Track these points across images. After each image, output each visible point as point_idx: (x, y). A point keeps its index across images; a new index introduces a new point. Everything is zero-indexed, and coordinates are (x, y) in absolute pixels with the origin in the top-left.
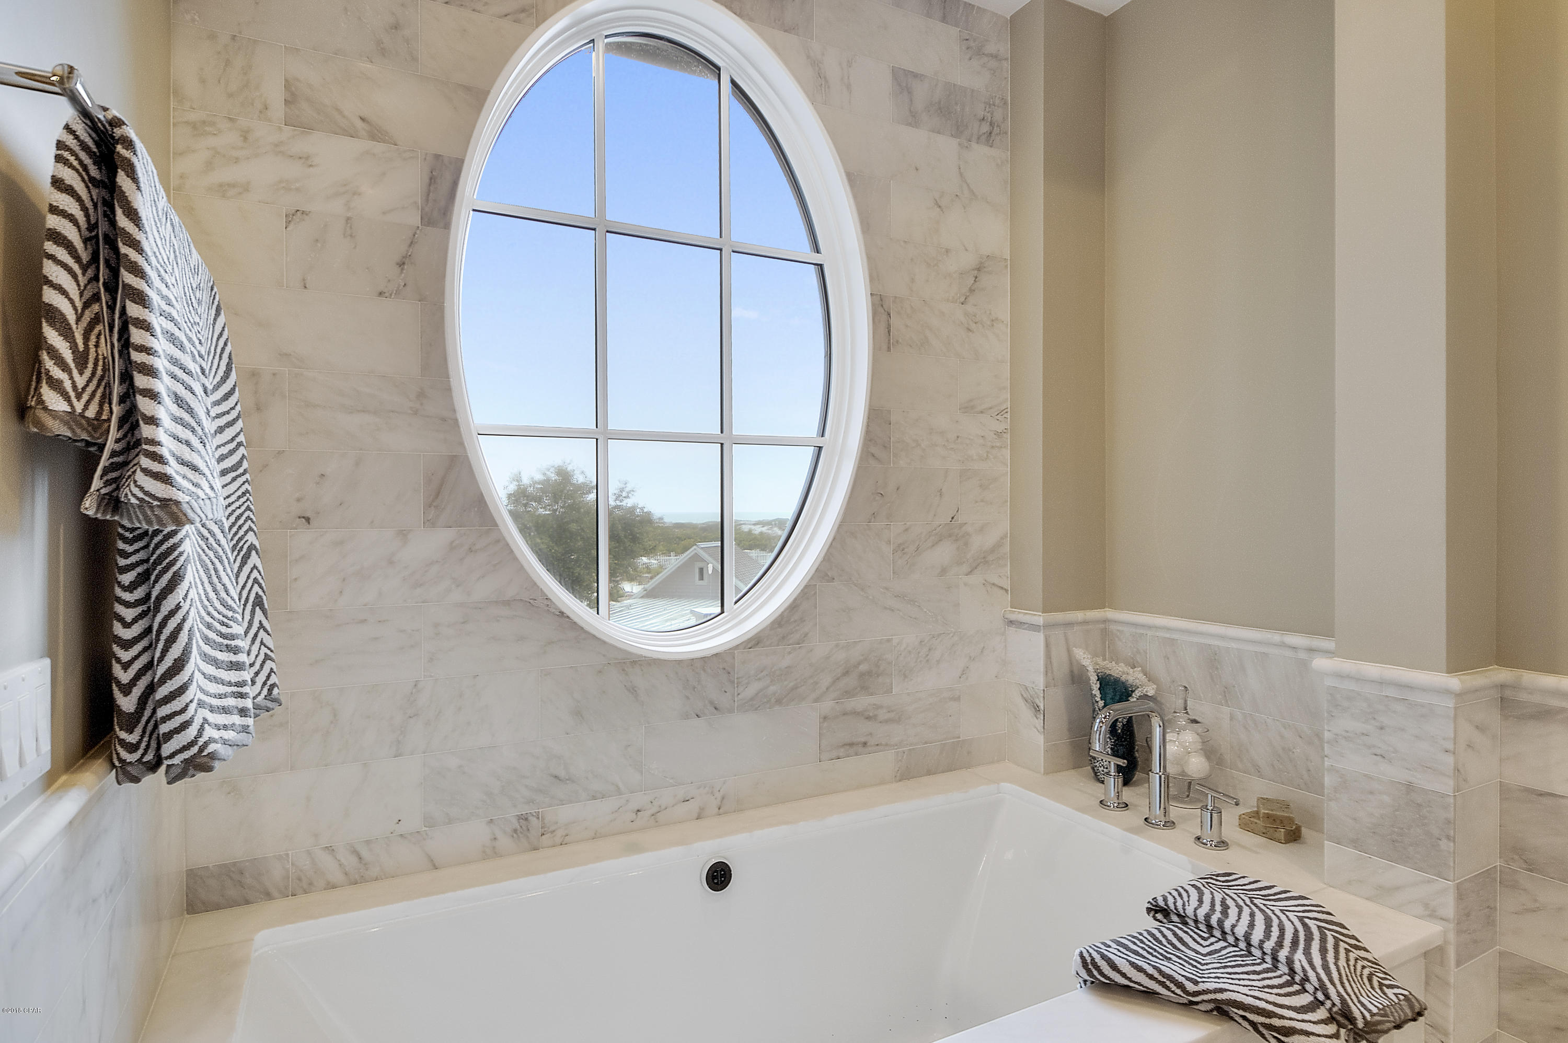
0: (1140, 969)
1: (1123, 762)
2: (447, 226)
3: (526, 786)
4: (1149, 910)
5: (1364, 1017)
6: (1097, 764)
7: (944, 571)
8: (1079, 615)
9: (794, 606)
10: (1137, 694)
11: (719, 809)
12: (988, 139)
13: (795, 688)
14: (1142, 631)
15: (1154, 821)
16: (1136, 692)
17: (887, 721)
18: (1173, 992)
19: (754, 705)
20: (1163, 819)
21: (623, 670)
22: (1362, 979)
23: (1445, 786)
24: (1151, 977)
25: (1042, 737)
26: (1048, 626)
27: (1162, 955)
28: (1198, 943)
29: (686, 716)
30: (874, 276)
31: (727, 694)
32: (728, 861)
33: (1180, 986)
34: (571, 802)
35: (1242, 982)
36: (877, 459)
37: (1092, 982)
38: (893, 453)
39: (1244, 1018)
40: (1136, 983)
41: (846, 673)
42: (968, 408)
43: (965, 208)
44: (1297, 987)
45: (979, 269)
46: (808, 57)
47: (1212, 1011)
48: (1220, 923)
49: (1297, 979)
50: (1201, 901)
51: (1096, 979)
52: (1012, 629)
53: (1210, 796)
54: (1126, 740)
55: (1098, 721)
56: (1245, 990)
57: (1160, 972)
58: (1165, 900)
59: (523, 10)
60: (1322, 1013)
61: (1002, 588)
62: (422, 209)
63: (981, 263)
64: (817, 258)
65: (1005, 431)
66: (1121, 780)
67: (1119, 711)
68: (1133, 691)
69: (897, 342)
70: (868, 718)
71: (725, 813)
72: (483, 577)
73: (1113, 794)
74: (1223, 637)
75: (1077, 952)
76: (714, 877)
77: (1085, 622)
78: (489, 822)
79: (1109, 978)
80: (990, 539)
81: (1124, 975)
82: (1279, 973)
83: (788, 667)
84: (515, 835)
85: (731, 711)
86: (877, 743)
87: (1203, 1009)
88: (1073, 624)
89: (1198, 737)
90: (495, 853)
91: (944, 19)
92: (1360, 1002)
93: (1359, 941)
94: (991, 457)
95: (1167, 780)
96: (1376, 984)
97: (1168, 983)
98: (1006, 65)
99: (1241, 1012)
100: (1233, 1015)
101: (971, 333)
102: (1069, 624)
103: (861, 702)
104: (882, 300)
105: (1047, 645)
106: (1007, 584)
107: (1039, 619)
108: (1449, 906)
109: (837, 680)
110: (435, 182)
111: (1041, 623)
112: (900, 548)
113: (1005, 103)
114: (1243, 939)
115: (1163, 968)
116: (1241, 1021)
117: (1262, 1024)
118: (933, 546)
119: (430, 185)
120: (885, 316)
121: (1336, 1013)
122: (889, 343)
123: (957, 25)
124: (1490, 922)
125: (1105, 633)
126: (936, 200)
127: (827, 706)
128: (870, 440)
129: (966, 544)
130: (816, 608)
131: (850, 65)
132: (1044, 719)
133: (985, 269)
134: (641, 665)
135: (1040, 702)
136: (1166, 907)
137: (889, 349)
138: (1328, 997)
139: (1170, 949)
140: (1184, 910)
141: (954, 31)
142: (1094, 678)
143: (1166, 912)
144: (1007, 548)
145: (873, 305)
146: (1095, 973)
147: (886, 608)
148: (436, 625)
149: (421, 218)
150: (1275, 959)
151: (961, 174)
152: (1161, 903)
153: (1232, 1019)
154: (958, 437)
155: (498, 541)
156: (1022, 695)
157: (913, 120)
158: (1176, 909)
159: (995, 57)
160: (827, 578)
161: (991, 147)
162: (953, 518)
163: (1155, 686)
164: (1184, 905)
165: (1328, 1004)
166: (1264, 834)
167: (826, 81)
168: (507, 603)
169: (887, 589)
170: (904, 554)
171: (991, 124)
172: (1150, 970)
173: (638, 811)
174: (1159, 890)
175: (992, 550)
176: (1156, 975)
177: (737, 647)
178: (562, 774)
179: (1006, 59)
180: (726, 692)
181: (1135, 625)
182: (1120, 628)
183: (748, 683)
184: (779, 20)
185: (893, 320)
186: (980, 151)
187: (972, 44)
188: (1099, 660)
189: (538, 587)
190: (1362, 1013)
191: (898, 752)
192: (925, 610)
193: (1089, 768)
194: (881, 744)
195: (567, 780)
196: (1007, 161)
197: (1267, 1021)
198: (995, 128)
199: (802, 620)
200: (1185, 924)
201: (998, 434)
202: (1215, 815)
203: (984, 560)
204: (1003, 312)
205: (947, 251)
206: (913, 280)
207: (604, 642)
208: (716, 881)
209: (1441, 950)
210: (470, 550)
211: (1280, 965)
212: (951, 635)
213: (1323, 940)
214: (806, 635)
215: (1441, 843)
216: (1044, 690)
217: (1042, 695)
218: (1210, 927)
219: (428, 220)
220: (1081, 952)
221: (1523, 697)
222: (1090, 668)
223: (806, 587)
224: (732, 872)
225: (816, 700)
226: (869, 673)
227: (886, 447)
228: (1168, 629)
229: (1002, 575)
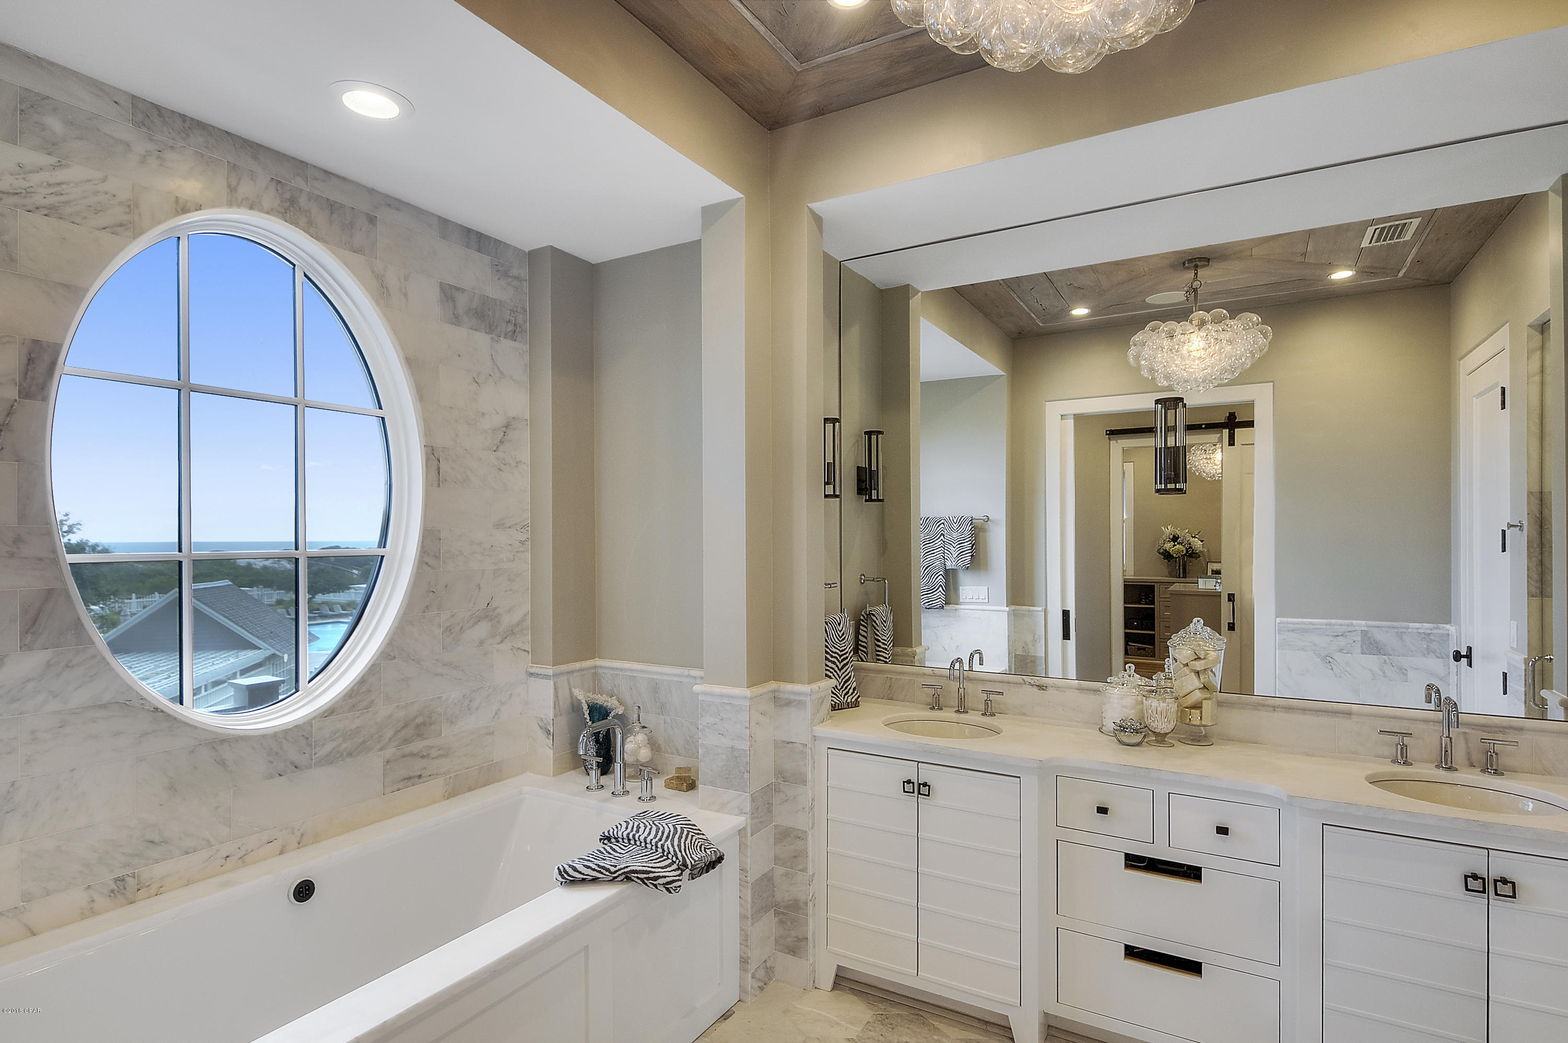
0: (588, 867)
1: (600, 760)
2: (45, 399)
3: (123, 854)
4: (601, 840)
5: (691, 863)
6: (587, 764)
7: (481, 643)
8: (577, 665)
9: (362, 681)
10: (612, 714)
11: (299, 843)
12: (513, 336)
13: (364, 742)
14: (615, 672)
15: (617, 793)
16: (612, 713)
17: (437, 757)
18: (605, 875)
19: (329, 760)
20: (622, 790)
21: (214, 748)
22: (696, 848)
23: (745, 746)
24: (594, 870)
25: (552, 751)
26: (556, 675)
27: (601, 858)
28: (622, 849)
29: (271, 777)
30: (428, 431)
31: (306, 755)
32: (311, 878)
33: (608, 870)
34: (165, 859)
35: (638, 861)
36: (430, 566)
37: (566, 882)
38: (443, 561)
39: (638, 878)
40: (586, 875)
41: (405, 726)
42: (499, 525)
43: (496, 384)
44: (665, 858)
45: (507, 427)
46: (373, 272)
47: (624, 879)
48: (634, 835)
49: (665, 854)
50: (627, 828)
51: (568, 879)
52: (532, 679)
53: (646, 771)
54: (605, 745)
55: (582, 736)
56: (639, 864)
57: (599, 866)
58: (609, 832)
59: (121, 225)
60: (675, 867)
61: (525, 650)
62: (20, 385)
63: (508, 422)
64: (380, 413)
65: (527, 540)
66: (599, 771)
67: (601, 726)
68: (610, 713)
69: (445, 480)
70: (423, 757)
71: (305, 846)
72: (80, 687)
73: (594, 781)
74: (660, 674)
75: (557, 867)
76: (300, 892)
77: (581, 670)
78: (87, 888)
79: (573, 877)
80: (517, 616)
81: (580, 873)
82: (657, 853)
83: (358, 728)
84: (112, 895)
85: (309, 767)
86: (430, 774)
87: (619, 880)
88: (573, 672)
89: (645, 736)
90: (93, 912)
91: (479, 250)
92: (691, 857)
93: (701, 831)
94: (517, 559)
95: (625, 765)
96: (703, 849)
97: (602, 871)
98: (526, 285)
99: (636, 875)
100: (633, 878)
101: (501, 472)
102: (572, 672)
103: (417, 746)
104: (433, 450)
105: (556, 688)
106: (528, 647)
107: (550, 671)
108: (748, 807)
109: (396, 733)
110: (33, 362)
111: (551, 674)
112: (449, 630)
113: (525, 311)
114: (643, 841)
115: (600, 864)
116: (635, 879)
117: (645, 878)
118: (473, 626)
119: (28, 365)
120: (436, 462)
121: (680, 865)
122: (439, 481)
123: (489, 255)
124: (770, 811)
125: (595, 675)
126: (474, 378)
127: (389, 752)
128: (424, 553)
129: (498, 622)
130: (380, 680)
131: (406, 279)
132: (553, 739)
133: (511, 427)
134: (229, 742)
135: (551, 728)
136: (609, 836)
137: (439, 485)
138: (677, 858)
139: (607, 854)
140: (617, 834)
141: (487, 259)
142: (585, 707)
143: (609, 839)
144: (528, 622)
145: (427, 454)
146: (566, 876)
147: (437, 674)
148: (33, 732)
149: (19, 391)
150: (657, 847)
151: (493, 359)
152: (606, 834)
153: (633, 880)
154: (492, 546)
155: (94, 656)
156: (539, 724)
157: (456, 320)
158: (614, 835)
159: (517, 278)
160: (390, 657)
161: (515, 341)
162: (488, 604)
163: (623, 708)
164: (617, 832)
165: (677, 862)
166: (676, 789)
167: (388, 290)
168: (104, 706)
169: (437, 660)
170: (451, 633)
171: (515, 325)
172: (594, 866)
173: (227, 857)
174: (606, 829)
175: (518, 624)
176: (597, 868)
177: (314, 718)
178: (157, 838)
179: (526, 280)
180: (304, 753)
181: (612, 668)
182: (605, 671)
183: (324, 744)
184: (349, 244)
185: (443, 465)
186: (506, 343)
187: (501, 269)
188: (590, 694)
189: (134, 690)
190: (690, 861)
191: (446, 778)
192: (467, 672)
193: (583, 768)
194: (433, 775)
195: (161, 842)
196: (527, 351)
197: (647, 876)
198: (518, 328)
199: (369, 691)
200: (618, 842)
201: (522, 542)
202: (648, 782)
203: (511, 633)
204: (525, 455)
205: (483, 414)
206: (457, 435)
207: (196, 728)
208: (301, 895)
209: (744, 829)
210: (67, 666)
211: (658, 849)
212: (487, 688)
213: (682, 833)
214: (372, 702)
215: (744, 774)
216: (553, 719)
217: (552, 723)
218: (629, 840)
219: (26, 394)
220: (559, 867)
221: (781, 696)
222: (583, 701)
223: (373, 665)
224: (315, 886)
225: (381, 750)
226: (424, 724)
227: (437, 557)
228: (631, 670)
229: (525, 641)
